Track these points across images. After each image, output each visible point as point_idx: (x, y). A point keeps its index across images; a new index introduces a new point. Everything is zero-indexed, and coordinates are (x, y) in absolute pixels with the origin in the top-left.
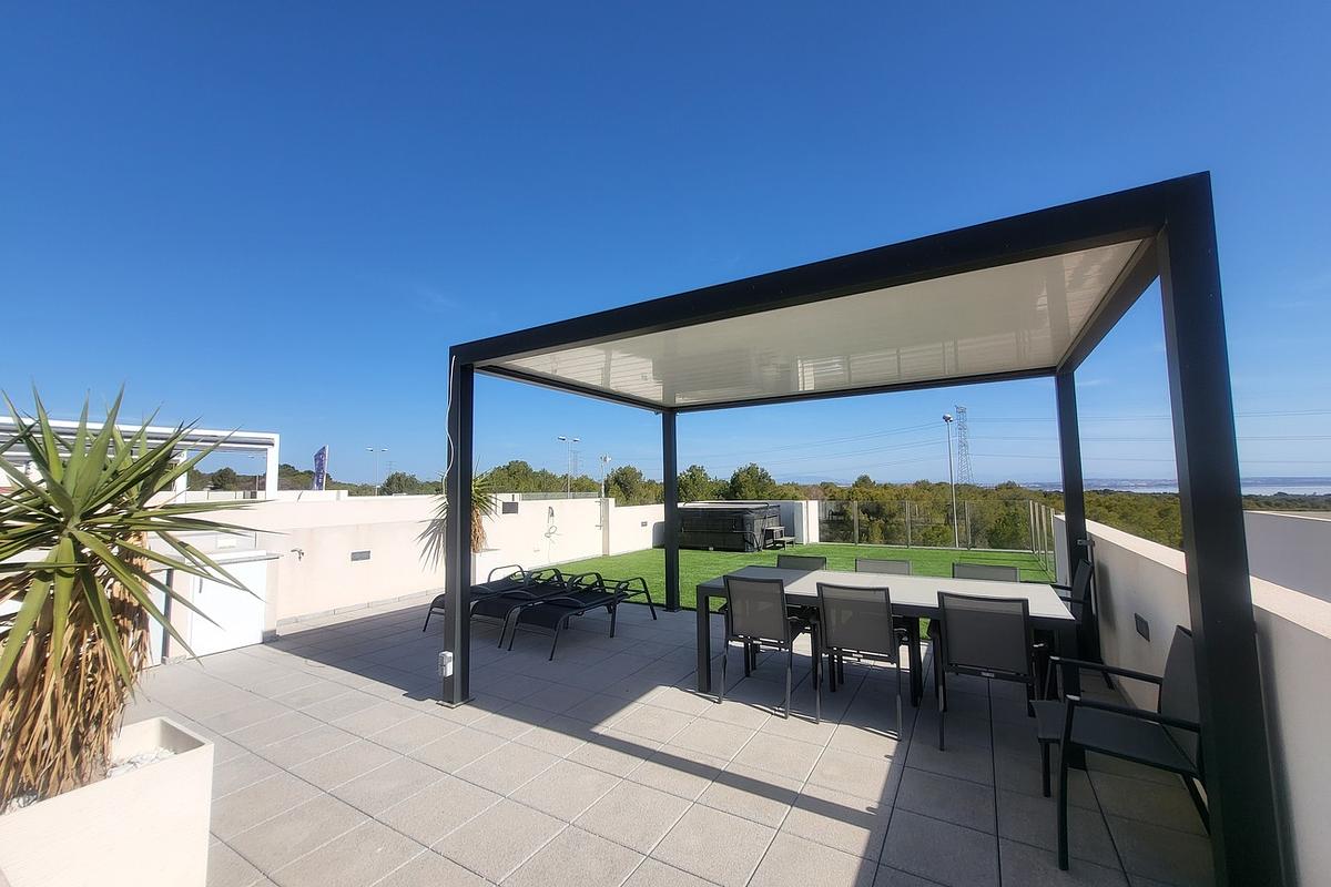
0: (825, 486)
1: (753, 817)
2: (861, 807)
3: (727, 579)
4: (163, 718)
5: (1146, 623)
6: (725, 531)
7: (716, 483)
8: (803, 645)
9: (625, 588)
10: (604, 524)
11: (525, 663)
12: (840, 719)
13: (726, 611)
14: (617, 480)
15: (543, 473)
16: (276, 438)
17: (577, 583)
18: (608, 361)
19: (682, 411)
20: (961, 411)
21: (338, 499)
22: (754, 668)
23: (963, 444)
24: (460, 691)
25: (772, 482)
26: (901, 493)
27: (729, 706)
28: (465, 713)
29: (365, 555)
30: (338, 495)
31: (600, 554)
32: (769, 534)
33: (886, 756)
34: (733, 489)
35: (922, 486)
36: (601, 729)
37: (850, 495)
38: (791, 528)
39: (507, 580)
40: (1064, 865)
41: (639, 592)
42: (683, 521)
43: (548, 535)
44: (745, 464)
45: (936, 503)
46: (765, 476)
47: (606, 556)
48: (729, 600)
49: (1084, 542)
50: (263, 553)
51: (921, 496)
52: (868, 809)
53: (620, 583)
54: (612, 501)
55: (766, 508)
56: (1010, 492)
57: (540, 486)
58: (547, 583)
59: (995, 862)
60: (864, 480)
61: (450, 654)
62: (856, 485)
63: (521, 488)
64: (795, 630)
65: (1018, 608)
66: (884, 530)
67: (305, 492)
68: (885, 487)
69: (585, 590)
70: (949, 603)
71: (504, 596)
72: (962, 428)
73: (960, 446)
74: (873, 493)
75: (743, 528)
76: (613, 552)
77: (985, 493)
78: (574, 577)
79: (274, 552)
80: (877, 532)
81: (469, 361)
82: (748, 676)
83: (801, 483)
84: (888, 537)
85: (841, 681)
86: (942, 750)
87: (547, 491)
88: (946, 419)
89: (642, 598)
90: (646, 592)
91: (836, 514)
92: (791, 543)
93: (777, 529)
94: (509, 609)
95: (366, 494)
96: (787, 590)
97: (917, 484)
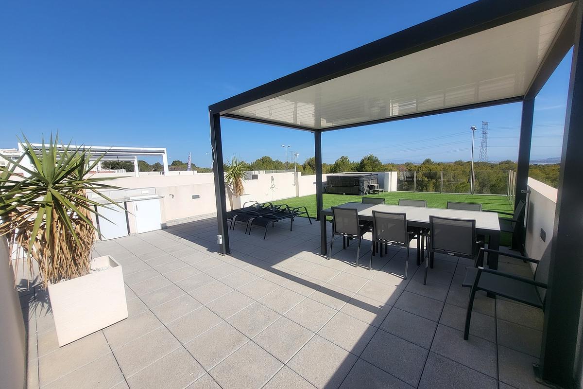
0: (407, 164)
1: (329, 305)
2: (377, 305)
3: (333, 208)
4: (110, 256)
5: (545, 233)
6: (350, 186)
7: (353, 164)
8: (368, 236)
9: (298, 211)
10: (296, 183)
11: (255, 240)
12: (380, 269)
13: (333, 222)
14: (309, 164)
15: (277, 161)
16: (165, 150)
17: (278, 208)
18: (296, 108)
19: (323, 131)
20: (485, 124)
21: (194, 174)
22: (348, 245)
23: (484, 142)
24: (226, 249)
25: (380, 163)
26: (446, 167)
27: (333, 261)
28: (227, 258)
29: (197, 197)
30: (193, 172)
31: (295, 196)
32: (371, 187)
33: (396, 286)
34: (361, 167)
35: (459, 163)
36: (276, 267)
37: (419, 169)
38: (382, 184)
39: (251, 207)
40: (466, 337)
41: (304, 213)
42: (332, 181)
43: (272, 188)
44: (367, 155)
45: (464, 171)
46: (377, 160)
47: (297, 197)
48: (334, 217)
49: (525, 192)
50: (157, 196)
51: (457, 168)
52: (380, 306)
53: (295, 209)
54: (300, 173)
55: (371, 175)
56: (507, 166)
57: (276, 167)
58: (266, 209)
59: (433, 333)
60: (428, 161)
61: (221, 236)
62: (423, 164)
63: (268, 168)
64: (363, 231)
65: (470, 224)
66: (435, 185)
67: (181, 171)
68: (439, 164)
69: (281, 211)
70: (435, 221)
71: (248, 214)
72: (484, 133)
73: (482, 143)
74: (431, 167)
75: (359, 185)
76: (300, 195)
77: (492, 166)
78: (276, 206)
79: (162, 195)
80: (431, 186)
81: (217, 112)
82: (344, 248)
83: (395, 163)
84: (437, 188)
85: (386, 253)
86: (425, 285)
87: (279, 169)
88: (473, 129)
89: (306, 215)
90: (307, 213)
91: (409, 178)
92: (382, 191)
93: (375, 185)
94: (249, 219)
95: (208, 172)
96: (360, 213)
97: (456, 162)
